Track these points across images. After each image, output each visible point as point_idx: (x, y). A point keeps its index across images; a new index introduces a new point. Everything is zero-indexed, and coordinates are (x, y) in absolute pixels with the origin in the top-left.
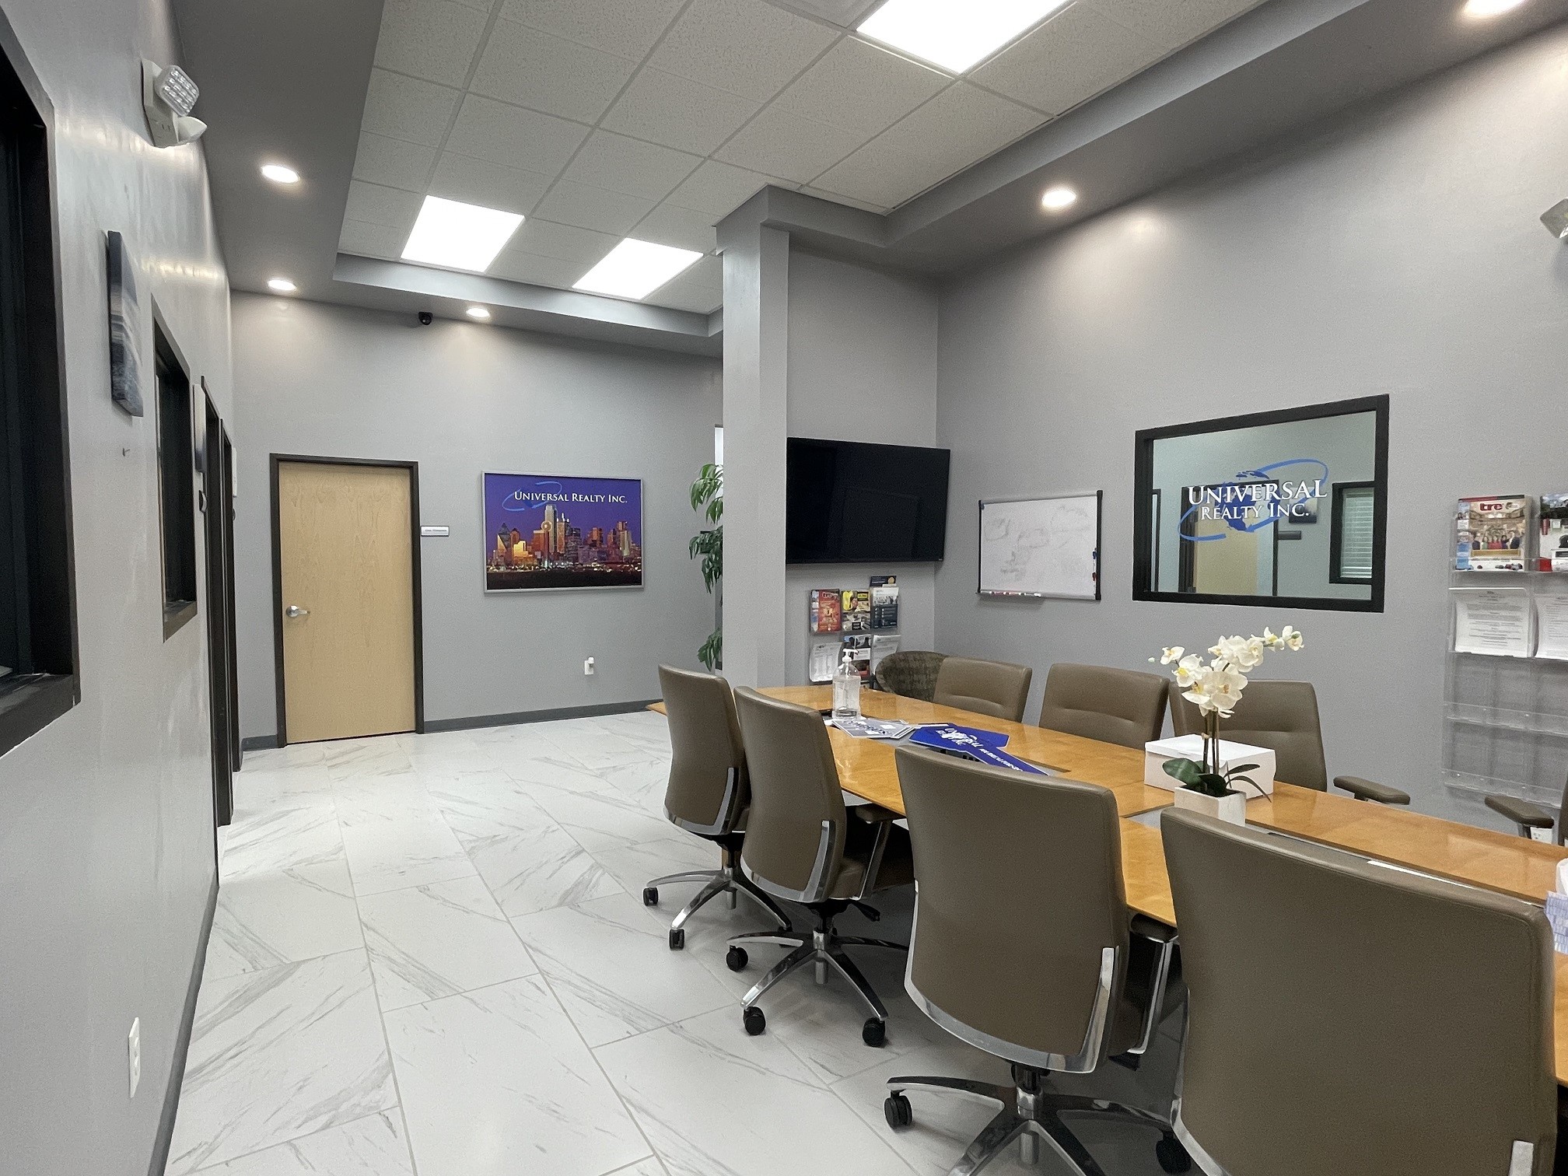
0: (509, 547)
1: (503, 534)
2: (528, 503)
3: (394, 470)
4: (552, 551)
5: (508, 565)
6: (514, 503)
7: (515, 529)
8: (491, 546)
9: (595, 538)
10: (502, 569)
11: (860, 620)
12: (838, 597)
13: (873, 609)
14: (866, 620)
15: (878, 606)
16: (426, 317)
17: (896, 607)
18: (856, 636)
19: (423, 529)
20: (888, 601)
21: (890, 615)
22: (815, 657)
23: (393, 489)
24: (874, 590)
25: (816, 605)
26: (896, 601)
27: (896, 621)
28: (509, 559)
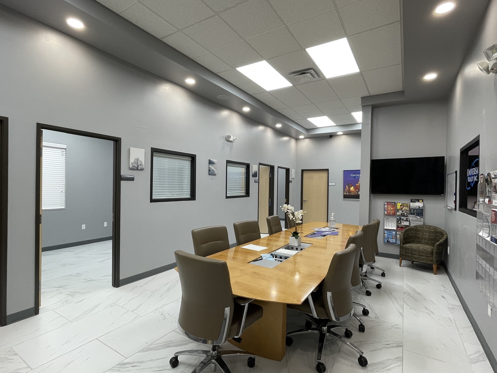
0: (349, 188)
1: (348, 185)
2: (355, 177)
3: (324, 171)
5: (349, 192)
6: (351, 177)
7: (351, 184)
10: (347, 194)
11: (404, 212)
12: (395, 205)
13: (410, 210)
14: (407, 213)
15: (412, 209)
16: (331, 136)
17: (422, 210)
18: (402, 217)
19: (329, 184)
20: (418, 208)
21: (420, 212)
22: (386, 222)
23: (324, 175)
24: (411, 203)
25: (386, 206)
26: (422, 208)
27: (422, 214)
28: (349, 191)
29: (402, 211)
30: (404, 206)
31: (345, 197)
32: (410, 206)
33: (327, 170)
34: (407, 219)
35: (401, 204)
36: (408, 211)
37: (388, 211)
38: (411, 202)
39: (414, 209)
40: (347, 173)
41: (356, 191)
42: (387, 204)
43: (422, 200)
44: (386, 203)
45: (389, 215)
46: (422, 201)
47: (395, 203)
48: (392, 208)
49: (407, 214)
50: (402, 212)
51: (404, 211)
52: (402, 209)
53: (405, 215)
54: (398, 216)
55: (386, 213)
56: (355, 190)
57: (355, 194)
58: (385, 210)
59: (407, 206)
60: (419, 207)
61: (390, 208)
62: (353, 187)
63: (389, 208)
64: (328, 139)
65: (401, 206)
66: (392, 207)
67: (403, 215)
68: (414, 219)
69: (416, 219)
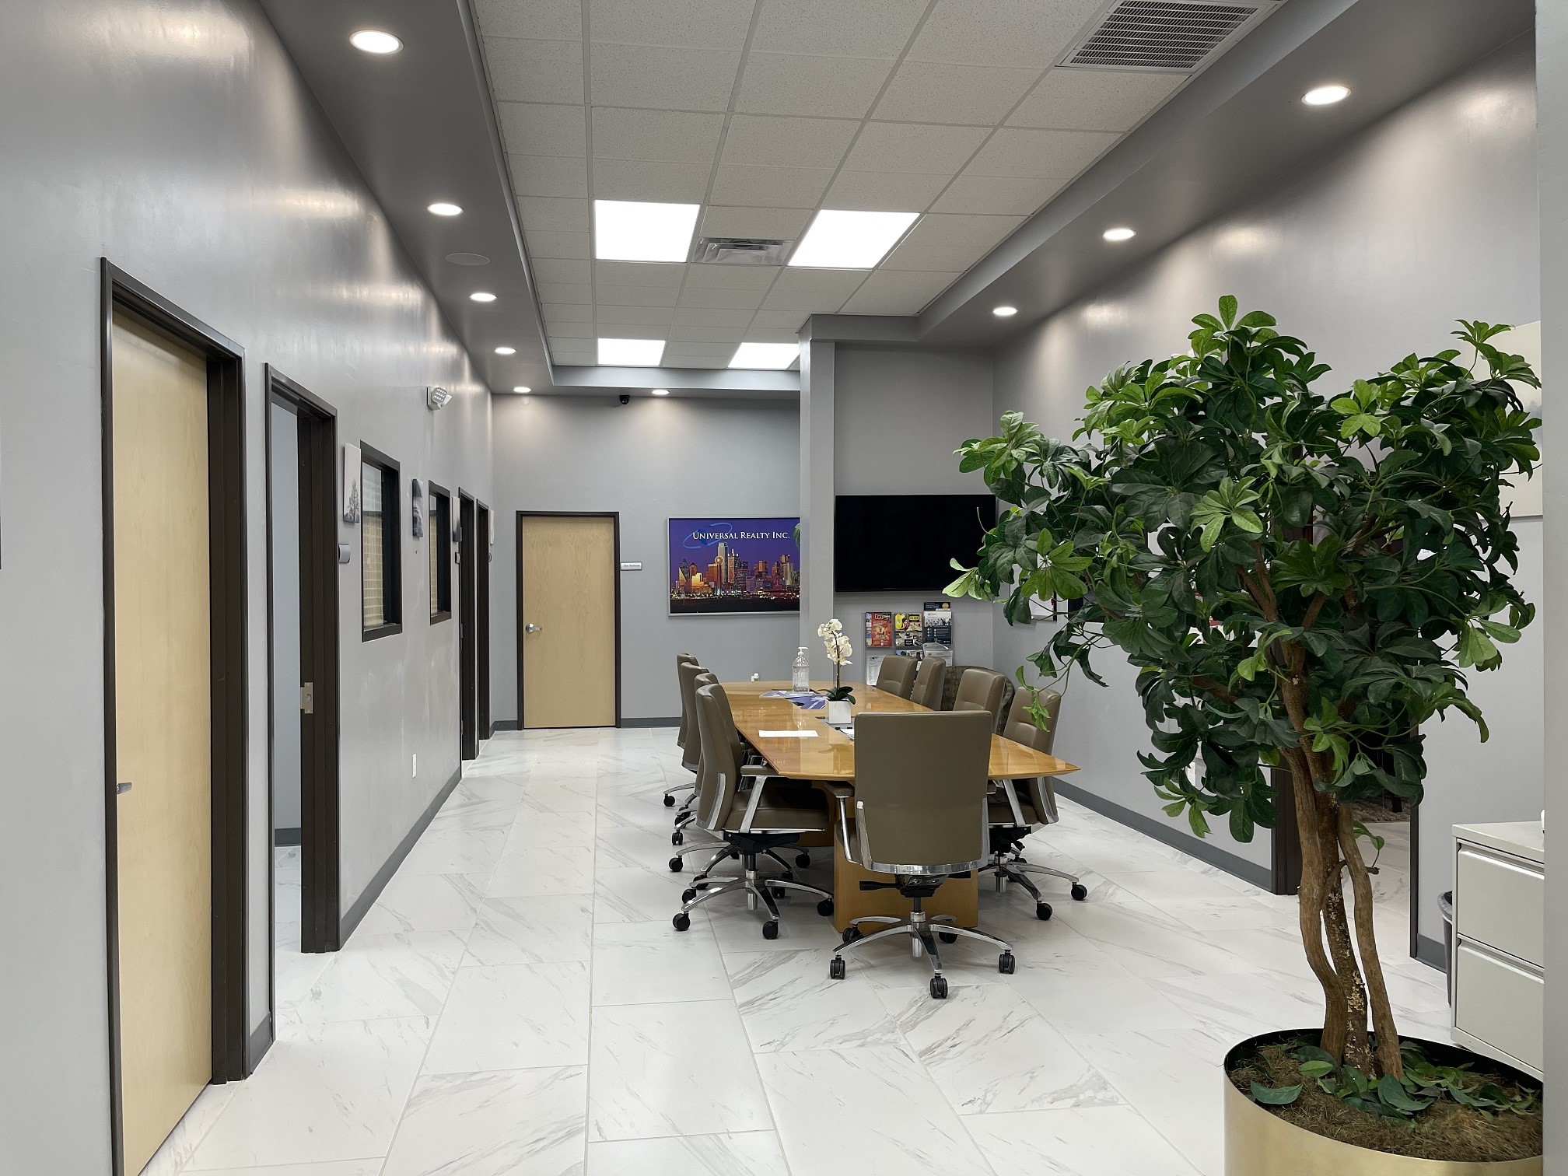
0: (688, 579)
1: (683, 567)
2: (704, 541)
3: (602, 519)
4: (724, 581)
5: (687, 593)
6: (692, 542)
7: (693, 564)
8: (673, 577)
9: (760, 570)
10: (683, 596)
11: (912, 638)
12: (890, 619)
13: (925, 629)
14: (918, 638)
15: (929, 627)
16: (624, 398)
17: (949, 627)
18: (908, 651)
19: (622, 564)
20: (940, 623)
21: (943, 635)
22: (870, 667)
23: (601, 533)
24: (926, 613)
25: (869, 624)
26: (949, 623)
27: (950, 640)
28: (688, 588)
29: (907, 635)
30: (910, 621)
31: (677, 607)
32: (923, 618)
33: (614, 516)
34: (918, 654)
35: (903, 617)
36: (920, 635)
37: (873, 636)
38: (925, 609)
39: (933, 628)
40: (679, 527)
41: (709, 586)
42: (873, 619)
43: (949, 603)
44: (869, 617)
45: (876, 647)
46: (947, 605)
47: (890, 614)
48: (883, 629)
49: (918, 642)
50: (905, 638)
51: (912, 634)
52: (906, 628)
53: (912, 645)
54: (899, 648)
55: (869, 642)
56: (705, 583)
57: (706, 596)
58: (866, 635)
59: (918, 621)
60: (944, 623)
61: (880, 628)
62: (698, 575)
63: (878, 630)
64: (615, 406)
65: (904, 620)
66: (885, 626)
67: (908, 645)
68: (934, 653)
69: (939, 654)
